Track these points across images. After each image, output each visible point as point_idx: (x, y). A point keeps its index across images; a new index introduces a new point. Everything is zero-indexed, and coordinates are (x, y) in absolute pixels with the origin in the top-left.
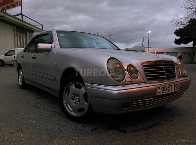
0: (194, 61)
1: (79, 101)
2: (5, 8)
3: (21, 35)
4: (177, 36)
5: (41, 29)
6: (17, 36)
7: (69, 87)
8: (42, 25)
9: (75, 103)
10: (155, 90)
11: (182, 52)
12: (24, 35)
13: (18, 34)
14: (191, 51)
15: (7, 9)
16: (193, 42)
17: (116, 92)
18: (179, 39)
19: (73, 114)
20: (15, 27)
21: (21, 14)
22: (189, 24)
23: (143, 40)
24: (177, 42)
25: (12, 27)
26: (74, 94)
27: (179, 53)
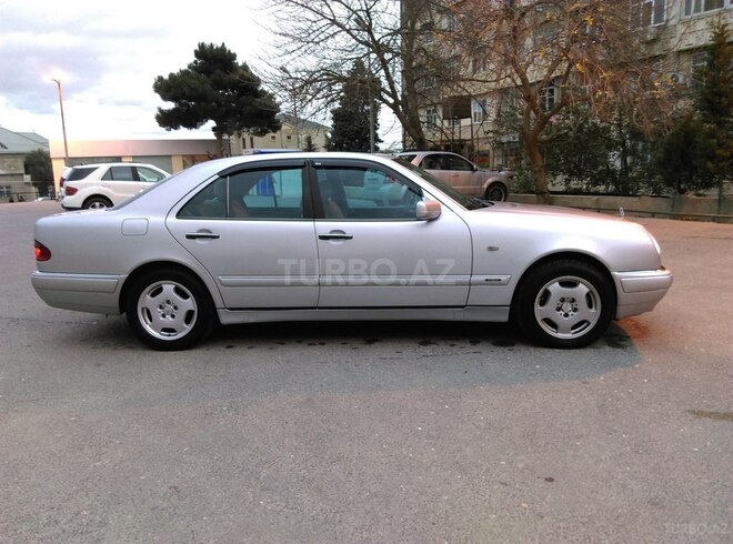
4: (165, 98)
11: (183, 156)
16: (213, 123)
18: (170, 112)
22: (195, 62)
24: (166, 120)
27: (173, 158)
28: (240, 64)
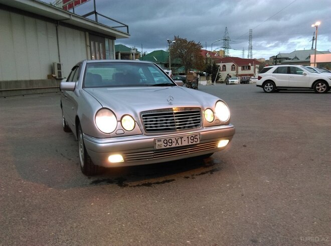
2: (73, 3)
3: (97, 44)
5: (126, 32)
6: (90, 46)
8: (128, 27)
10: (152, 144)
12: (101, 45)
13: (92, 43)
15: (75, 5)
20: (87, 33)
21: (95, 12)
25: (83, 33)
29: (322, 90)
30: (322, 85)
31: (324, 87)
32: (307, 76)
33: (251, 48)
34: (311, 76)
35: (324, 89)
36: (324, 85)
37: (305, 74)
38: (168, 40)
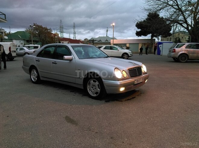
0: (152, 51)
1: (95, 89)
4: (138, 28)
5: (4, 18)
7: (90, 82)
8: (5, 15)
9: (94, 90)
10: (134, 82)
11: (142, 43)
14: (149, 42)
16: (151, 35)
17: (119, 84)
18: (139, 32)
19: (93, 95)
22: (148, 18)
23: (107, 30)
24: (138, 34)
26: (93, 85)
27: (139, 44)
28: (161, 17)
29: (126, 58)
30: (126, 55)
31: (127, 56)
32: (119, 51)
33: (75, 33)
34: (121, 51)
35: (127, 57)
36: (127, 55)
37: (119, 50)
38: (30, 26)
